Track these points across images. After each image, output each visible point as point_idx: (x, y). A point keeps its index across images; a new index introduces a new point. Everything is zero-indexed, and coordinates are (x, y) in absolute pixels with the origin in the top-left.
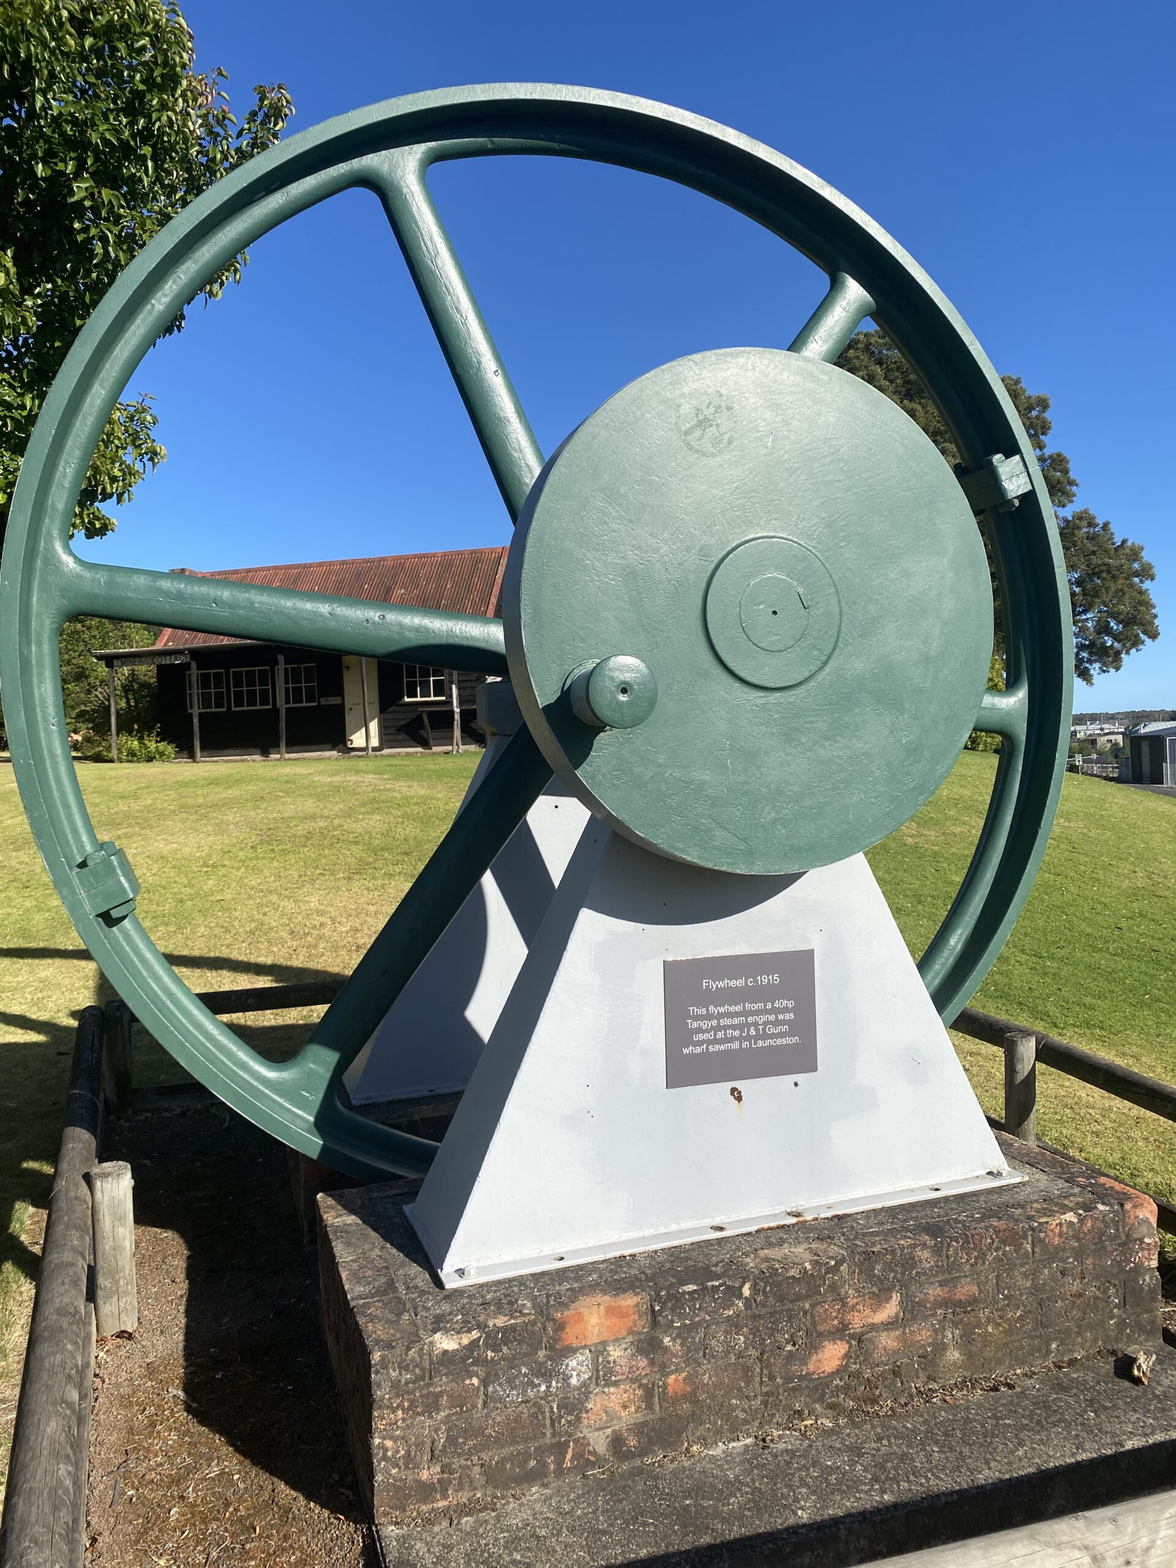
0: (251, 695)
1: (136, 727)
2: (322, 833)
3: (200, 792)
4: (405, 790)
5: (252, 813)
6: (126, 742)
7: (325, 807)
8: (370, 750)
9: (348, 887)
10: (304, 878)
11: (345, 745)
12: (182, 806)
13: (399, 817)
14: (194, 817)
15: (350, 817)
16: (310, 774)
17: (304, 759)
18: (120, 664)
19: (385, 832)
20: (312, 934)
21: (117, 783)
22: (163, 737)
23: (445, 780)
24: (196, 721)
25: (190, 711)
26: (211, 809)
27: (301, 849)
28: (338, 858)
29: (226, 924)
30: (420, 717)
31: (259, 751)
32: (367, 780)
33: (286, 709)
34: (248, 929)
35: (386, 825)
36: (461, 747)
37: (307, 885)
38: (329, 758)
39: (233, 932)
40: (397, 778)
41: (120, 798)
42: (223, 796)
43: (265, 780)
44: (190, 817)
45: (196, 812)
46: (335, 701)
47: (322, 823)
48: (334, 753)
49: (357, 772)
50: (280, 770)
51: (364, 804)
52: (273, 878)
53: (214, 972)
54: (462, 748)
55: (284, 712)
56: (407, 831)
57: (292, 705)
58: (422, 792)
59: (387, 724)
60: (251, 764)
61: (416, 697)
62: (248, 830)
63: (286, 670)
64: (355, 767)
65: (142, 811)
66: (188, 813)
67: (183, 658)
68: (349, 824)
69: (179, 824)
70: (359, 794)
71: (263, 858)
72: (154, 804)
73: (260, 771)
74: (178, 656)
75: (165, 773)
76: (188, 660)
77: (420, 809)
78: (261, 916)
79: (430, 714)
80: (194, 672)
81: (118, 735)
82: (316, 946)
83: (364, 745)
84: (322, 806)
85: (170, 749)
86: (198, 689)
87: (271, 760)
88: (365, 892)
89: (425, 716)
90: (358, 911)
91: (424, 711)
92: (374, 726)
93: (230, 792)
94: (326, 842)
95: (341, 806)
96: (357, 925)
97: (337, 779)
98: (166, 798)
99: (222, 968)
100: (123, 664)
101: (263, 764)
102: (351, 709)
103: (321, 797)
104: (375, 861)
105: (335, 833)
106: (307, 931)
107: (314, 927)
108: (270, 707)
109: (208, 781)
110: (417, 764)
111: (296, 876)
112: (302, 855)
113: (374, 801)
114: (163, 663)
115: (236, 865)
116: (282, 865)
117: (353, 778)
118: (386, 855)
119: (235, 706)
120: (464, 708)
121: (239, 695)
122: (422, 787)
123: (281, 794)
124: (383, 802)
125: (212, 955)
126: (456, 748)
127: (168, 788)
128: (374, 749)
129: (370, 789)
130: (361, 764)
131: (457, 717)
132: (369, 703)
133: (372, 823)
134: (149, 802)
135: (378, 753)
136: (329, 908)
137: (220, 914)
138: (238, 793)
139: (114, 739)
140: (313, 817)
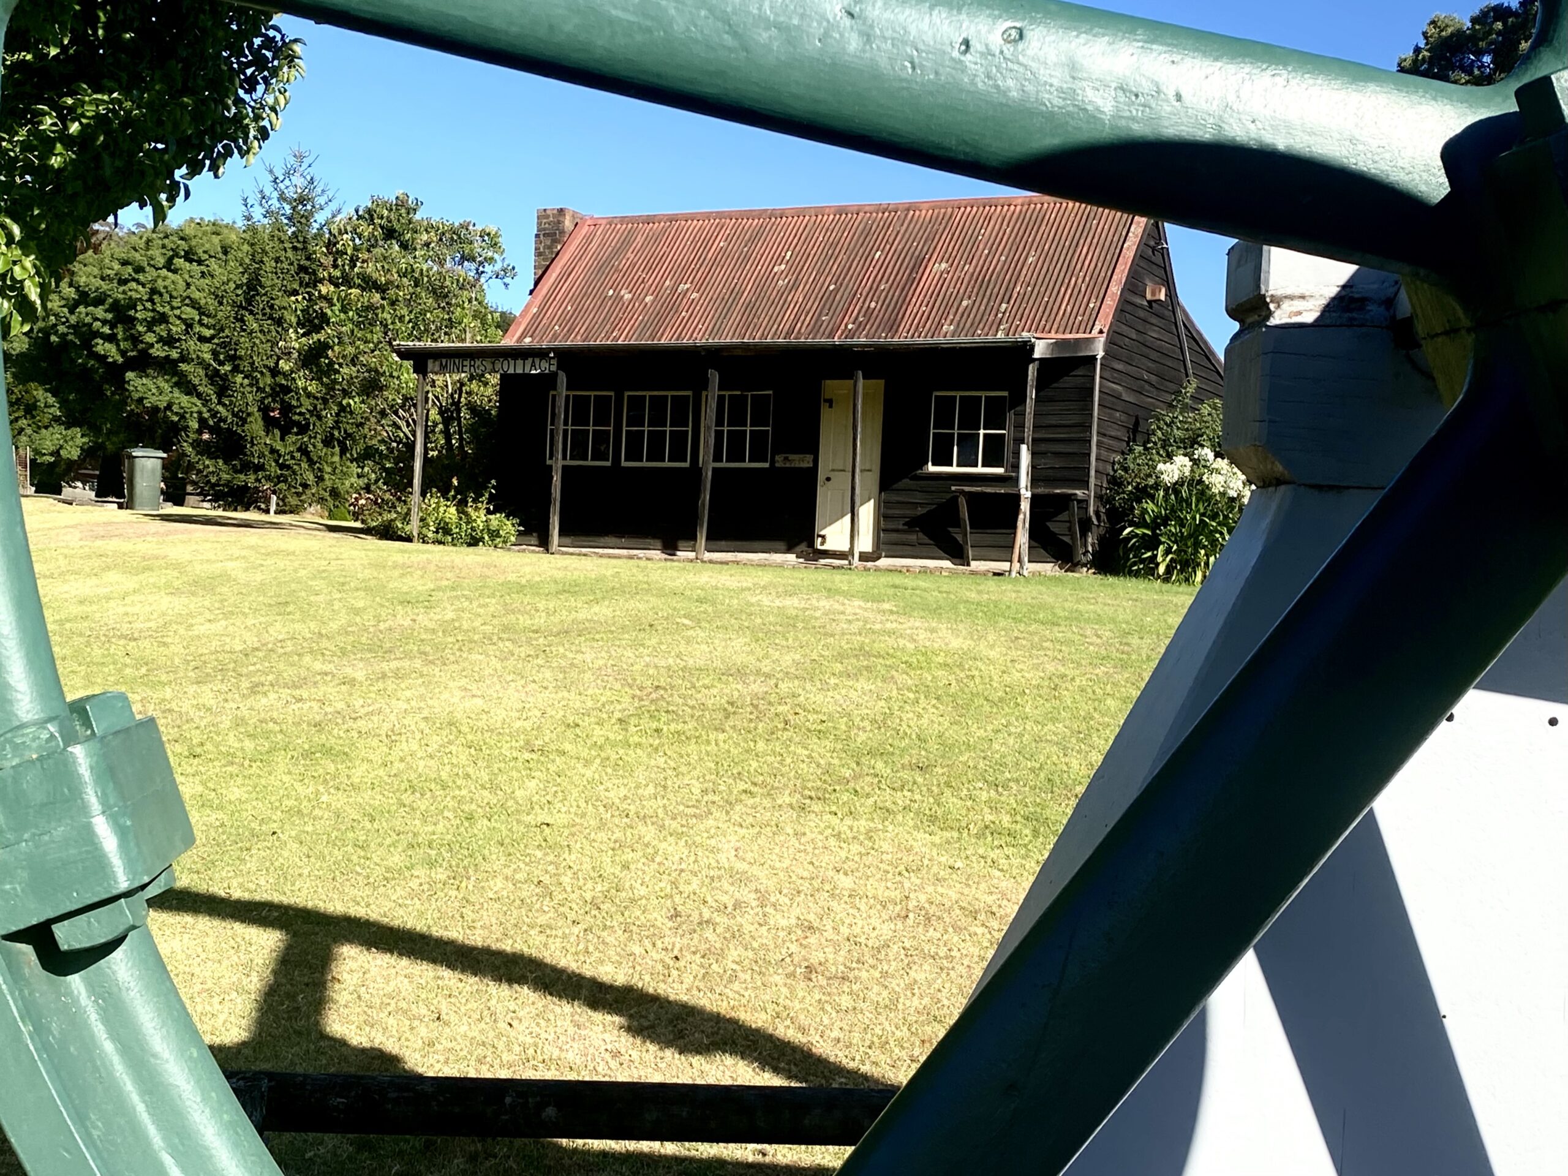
0: (657, 439)
1: (455, 482)
2: (756, 707)
3: (541, 606)
4: (922, 636)
5: (629, 653)
6: (436, 509)
7: (767, 656)
8: (857, 556)
9: (800, 829)
10: (711, 797)
11: (811, 544)
12: (506, 628)
13: (909, 689)
14: (524, 651)
15: (812, 680)
16: (743, 590)
17: (738, 563)
18: (437, 369)
19: (879, 718)
20: (715, 924)
21: (403, 575)
22: (499, 505)
23: (1002, 623)
24: (557, 479)
25: (548, 462)
26: (556, 640)
27: (712, 737)
28: (781, 763)
29: (546, 879)
30: (954, 500)
31: (658, 543)
32: (849, 610)
33: (714, 469)
34: (588, 896)
35: (882, 703)
36: (1027, 565)
37: (717, 814)
38: (781, 566)
39: (559, 897)
40: (907, 610)
41: (401, 603)
42: (581, 616)
43: (661, 593)
44: (516, 651)
45: (529, 642)
46: (803, 462)
47: (757, 687)
48: (791, 557)
49: (831, 592)
50: (691, 577)
51: (841, 657)
52: (651, 789)
53: (505, 986)
54: (1030, 567)
55: (710, 474)
56: (925, 721)
57: (724, 464)
58: (956, 643)
59: (890, 512)
60: (642, 563)
61: (951, 465)
62: (618, 686)
63: (721, 399)
64: (829, 585)
65: (434, 631)
66: (513, 641)
67: (545, 365)
68: (813, 695)
69: (494, 661)
70: (832, 635)
71: (638, 745)
72: (459, 619)
73: (655, 576)
74: (537, 361)
75: (488, 566)
76: (553, 368)
77: (952, 678)
78: (617, 870)
79: (971, 497)
80: (562, 390)
81: (423, 494)
82: (721, 955)
83: (845, 547)
84: (760, 653)
85: (509, 527)
86: (566, 423)
87: (679, 561)
88: (832, 842)
89: (962, 501)
90: (816, 883)
91: (963, 492)
92: (867, 512)
93: (596, 608)
94: (760, 725)
95: (797, 657)
96: (811, 917)
97: (792, 603)
98: (481, 611)
99: (521, 980)
100: (443, 369)
101: (663, 564)
102: (828, 479)
103: (761, 634)
104: (856, 777)
105: (780, 709)
106: (706, 915)
107: (722, 909)
108: (687, 465)
109: (560, 587)
110: (945, 588)
111: (696, 791)
112: (712, 748)
113: (861, 651)
114: (511, 371)
115: (585, 754)
116: (672, 764)
117: (824, 603)
118: (880, 765)
119: (626, 460)
120: (1040, 491)
121: (635, 440)
122: (956, 633)
123: (686, 622)
124: (879, 656)
125: (507, 946)
126: (1016, 566)
127: (487, 592)
128: (864, 557)
129: (855, 627)
130: (839, 579)
131: (1025, 506)
132: (862, 471)
133: (853, 695)
134: (450, 615)
135: (869, 564)
136: (755, 870)
137: (539, 854)
138: (608, 612)
139: (415, 497)
140: (740, 673)
